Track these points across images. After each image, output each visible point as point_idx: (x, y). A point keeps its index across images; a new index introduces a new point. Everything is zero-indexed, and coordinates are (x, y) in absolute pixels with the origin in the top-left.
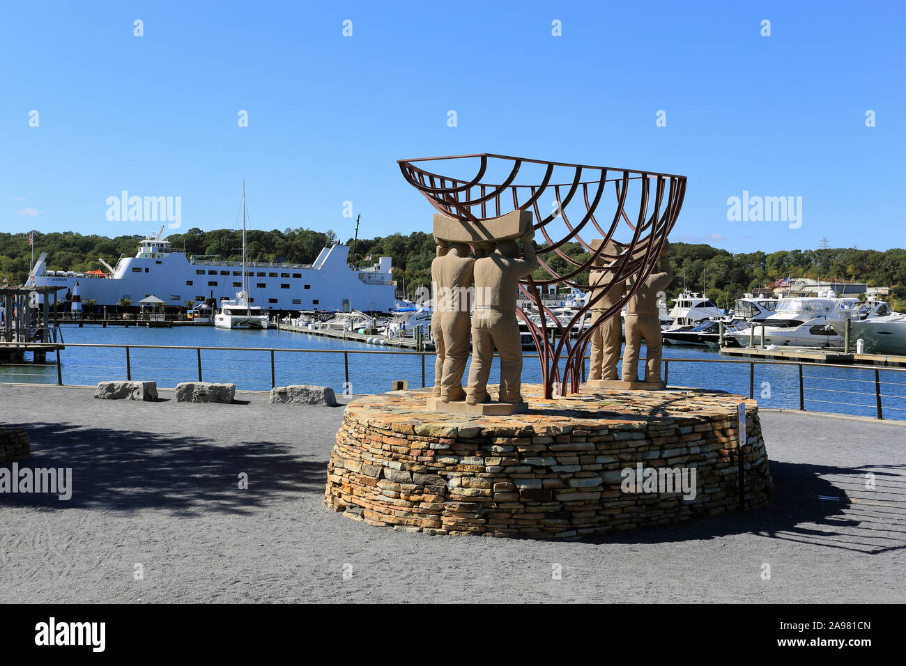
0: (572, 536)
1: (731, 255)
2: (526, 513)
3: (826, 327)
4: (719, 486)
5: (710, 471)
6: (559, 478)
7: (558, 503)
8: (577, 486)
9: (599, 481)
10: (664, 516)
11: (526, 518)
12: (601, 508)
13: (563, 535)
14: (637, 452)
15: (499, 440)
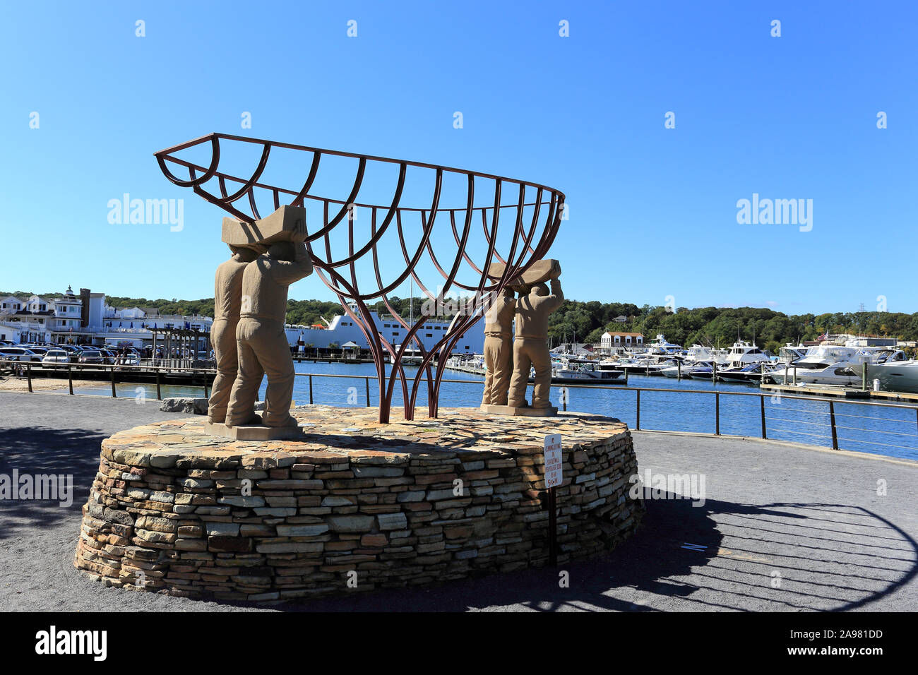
0: (272, 600)
1: (787, 316)
2: (216, 566)
3: (845, 370)
4: (521, 535)
5: (511, 515)
6: (263, 523)
7: (259, 556)
8: (288, 534)
9: (325, 528)
10: (424, 574)
11: (214, 573)
12: (320, 563)
13: (258, 597)
14: (390, 492)
15: (195, 473)
